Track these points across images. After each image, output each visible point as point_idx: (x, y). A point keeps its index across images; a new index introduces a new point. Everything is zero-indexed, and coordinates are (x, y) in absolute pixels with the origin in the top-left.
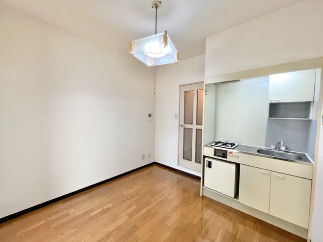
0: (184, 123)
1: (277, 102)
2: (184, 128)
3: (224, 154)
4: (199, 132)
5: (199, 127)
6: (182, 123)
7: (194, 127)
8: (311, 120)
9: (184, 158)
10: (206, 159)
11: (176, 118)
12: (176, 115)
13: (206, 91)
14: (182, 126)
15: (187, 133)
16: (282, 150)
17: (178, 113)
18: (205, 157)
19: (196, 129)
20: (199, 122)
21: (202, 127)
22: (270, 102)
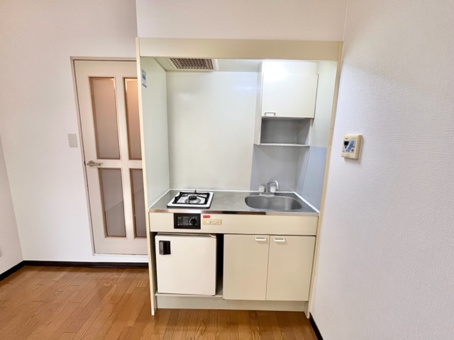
0: (99, 157)
1: (272, 115)
2: (99, 169)
3: (194, 221)
4: (136, 174)
5: (134, 164)
6: (92, 156)
7: (124, 164)
8: (308, 147)
9: (107, 235)
10: (158, 238)
11: (72, 144)
12: (71, 137)
13: (144, 77)
14: (91, 164)
15: (108, 180)
16: (272, 193)
17: (77, 132)
18: (154, 234)
19: (131, 170)
20: (134, 155)
21: (143, 164)
22: (263, 115)
